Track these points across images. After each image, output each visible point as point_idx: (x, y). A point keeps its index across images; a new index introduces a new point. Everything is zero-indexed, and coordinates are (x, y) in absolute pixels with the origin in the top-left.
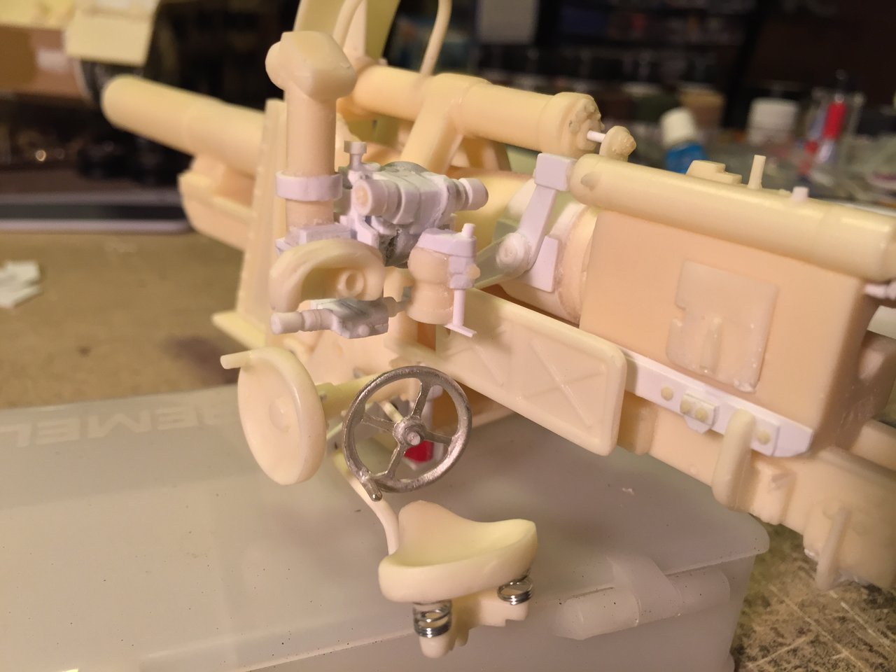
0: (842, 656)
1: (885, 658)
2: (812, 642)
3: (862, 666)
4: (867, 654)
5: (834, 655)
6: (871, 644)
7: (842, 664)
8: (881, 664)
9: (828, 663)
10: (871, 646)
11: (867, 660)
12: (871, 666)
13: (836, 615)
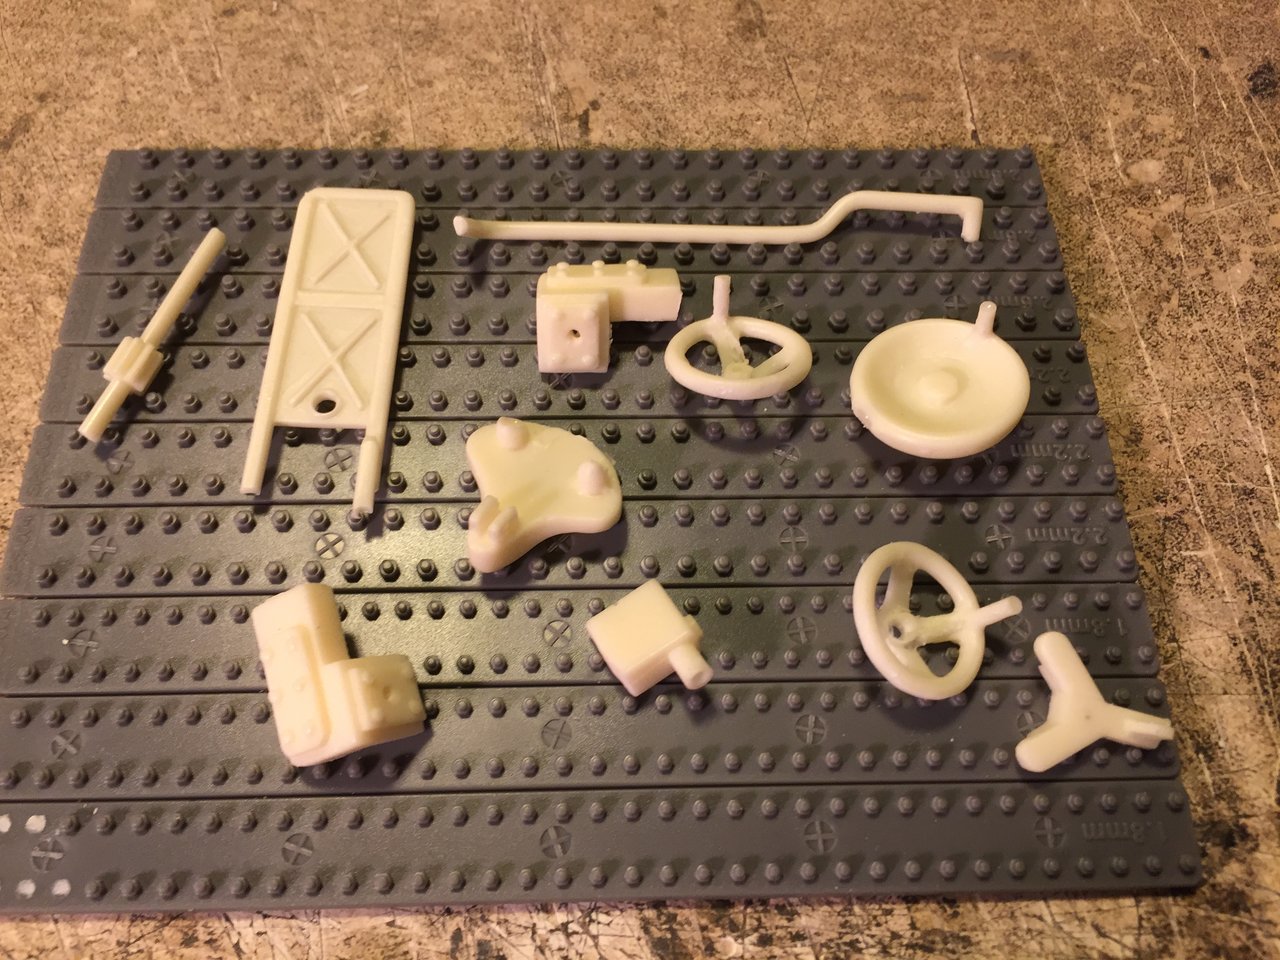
0: (1200, 554)
1: (1271, 576)
2: (1167, 519)
3: (1221, 579)
4: (1246, 561)
5: (1187, 549)
6: (1266, 548)
7: (1190, 568)
8: (1256, 585)
9: (1170, 559)
10: (1262, 551)
11: (1237, 572)
12: (1238, 583)
13: (1240, 483)
